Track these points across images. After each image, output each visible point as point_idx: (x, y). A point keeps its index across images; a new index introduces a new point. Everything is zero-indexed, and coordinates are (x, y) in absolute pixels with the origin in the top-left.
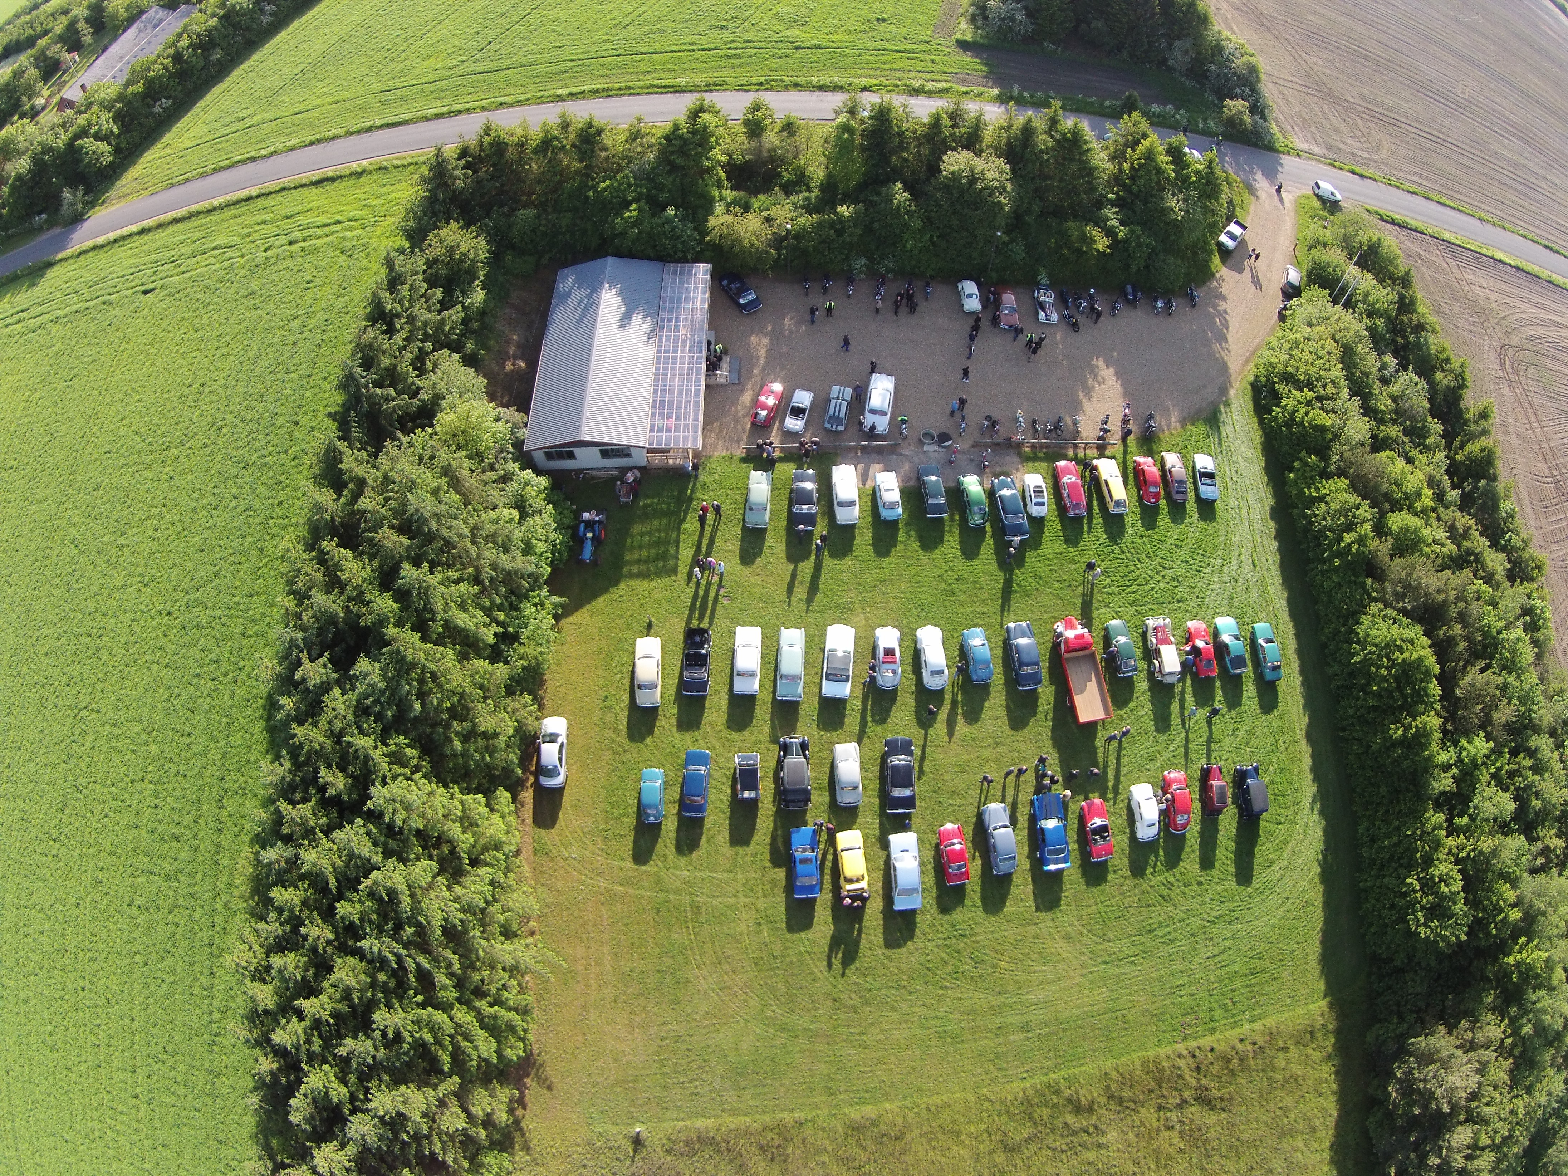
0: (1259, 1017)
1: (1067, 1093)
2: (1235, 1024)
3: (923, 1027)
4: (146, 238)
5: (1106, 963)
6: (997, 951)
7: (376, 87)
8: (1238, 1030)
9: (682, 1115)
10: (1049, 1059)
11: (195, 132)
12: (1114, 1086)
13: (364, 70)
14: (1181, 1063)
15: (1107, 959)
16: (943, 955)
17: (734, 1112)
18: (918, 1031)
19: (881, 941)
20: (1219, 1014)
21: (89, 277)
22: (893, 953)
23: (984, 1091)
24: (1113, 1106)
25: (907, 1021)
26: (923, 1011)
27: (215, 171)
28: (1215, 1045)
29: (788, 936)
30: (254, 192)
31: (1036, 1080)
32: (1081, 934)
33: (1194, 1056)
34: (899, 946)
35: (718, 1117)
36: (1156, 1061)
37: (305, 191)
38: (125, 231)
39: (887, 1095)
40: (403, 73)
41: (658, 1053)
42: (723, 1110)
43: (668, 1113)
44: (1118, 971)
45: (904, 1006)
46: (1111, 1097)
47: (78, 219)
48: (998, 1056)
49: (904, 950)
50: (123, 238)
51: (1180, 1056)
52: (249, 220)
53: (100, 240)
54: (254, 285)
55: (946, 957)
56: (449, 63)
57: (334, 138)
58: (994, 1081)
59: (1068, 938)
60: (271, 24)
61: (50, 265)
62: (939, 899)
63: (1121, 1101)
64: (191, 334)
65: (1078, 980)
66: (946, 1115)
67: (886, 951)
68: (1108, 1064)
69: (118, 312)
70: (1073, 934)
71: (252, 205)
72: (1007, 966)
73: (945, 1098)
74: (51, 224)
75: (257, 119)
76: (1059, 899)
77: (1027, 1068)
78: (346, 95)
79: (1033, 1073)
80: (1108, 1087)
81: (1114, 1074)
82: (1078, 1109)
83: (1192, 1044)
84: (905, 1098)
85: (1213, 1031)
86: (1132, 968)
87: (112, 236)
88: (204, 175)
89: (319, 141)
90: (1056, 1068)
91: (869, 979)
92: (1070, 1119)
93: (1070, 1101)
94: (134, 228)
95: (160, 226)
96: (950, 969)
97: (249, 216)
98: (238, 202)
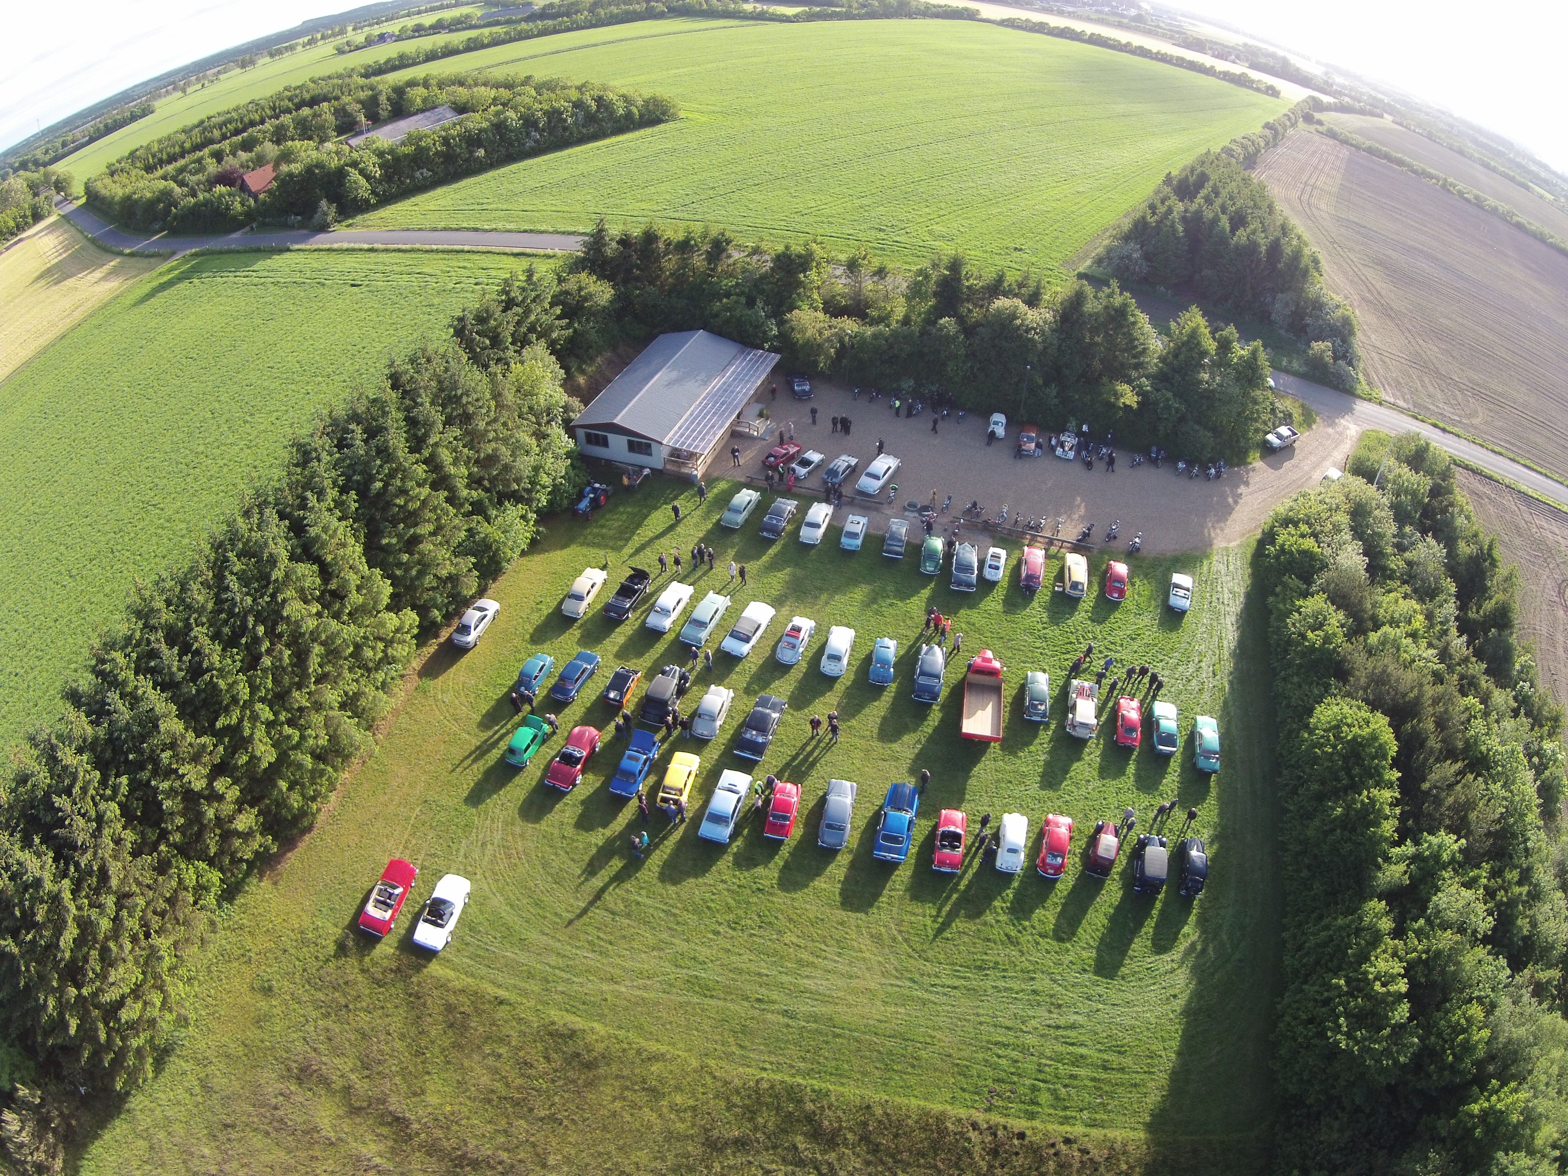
0: (1101, 1125)
1: (810, 1106)
2: (1065, 1120)
3: (675, 963)
4: (372, 255)
5: (914, 982)
6: (790, 920)
7: (592, 209)
8: (1068, 1128)
10: (804, 1059)
11: (442, 202)
12: (873, 1126)
13: (589, 197)
14: (973, 1135)
15: (917, 977)
16: (730, 900)
18: (666, 965)
20: (1044, 1098)
21: (315, 265)
23: (712, 1063)
24: (862, 1149)
25: (660, 950)
27: (445, 229)
28: (1028, 1133)
29: (573, 830)
30: (466, 248)
31: (778, 1077)
32: (894, 939)
33: (995, 1135)
36: (940, 1118)
37: (504, 257)
38: (357, 246)
39: (602, 1016)
40: (616, 206)
44: (926, 996)
45: (666, 933)
46: (864, 1138)
47: (323, 228)
48: (744, 1030)
50: (354, 250)
51: (975, 1126)
52: (456, 264)
53: (335, 246)
54: (436, 301)
56: (655, 208)
57: (542, 232)
58: (729, 1056)
59: (877, 939)
60: (532, 148)
61: (289, 250)
63: (875, 1149)
64: (374, 317)
66: (655, 1068)
68: (875, 1096)
69: (327, 291)
70: (885, 936)
71: (459, 256)
72: (795, 940)
73: (663, 1049)
74: (302, 226)
75: (493, 206)
77: (773, 1059)
78: (567, 209)
79: (778, 1069)
80: (865, 1124)
81: (879, 1111)
82: (816, 1134)
83: (996, 1118)
84: (620, 1028)
85: (1032, 1116)
87: (345, 245)
88: (435, 230)
89: (531, 231)
90: (808, 1073)
91: (643, 892)
92: (801, 1142)
93: (809, 1118)
94: (366, 246)
95: (386, 250)
96: (731, 917)
97: (455, 262)
98: (452, 251)
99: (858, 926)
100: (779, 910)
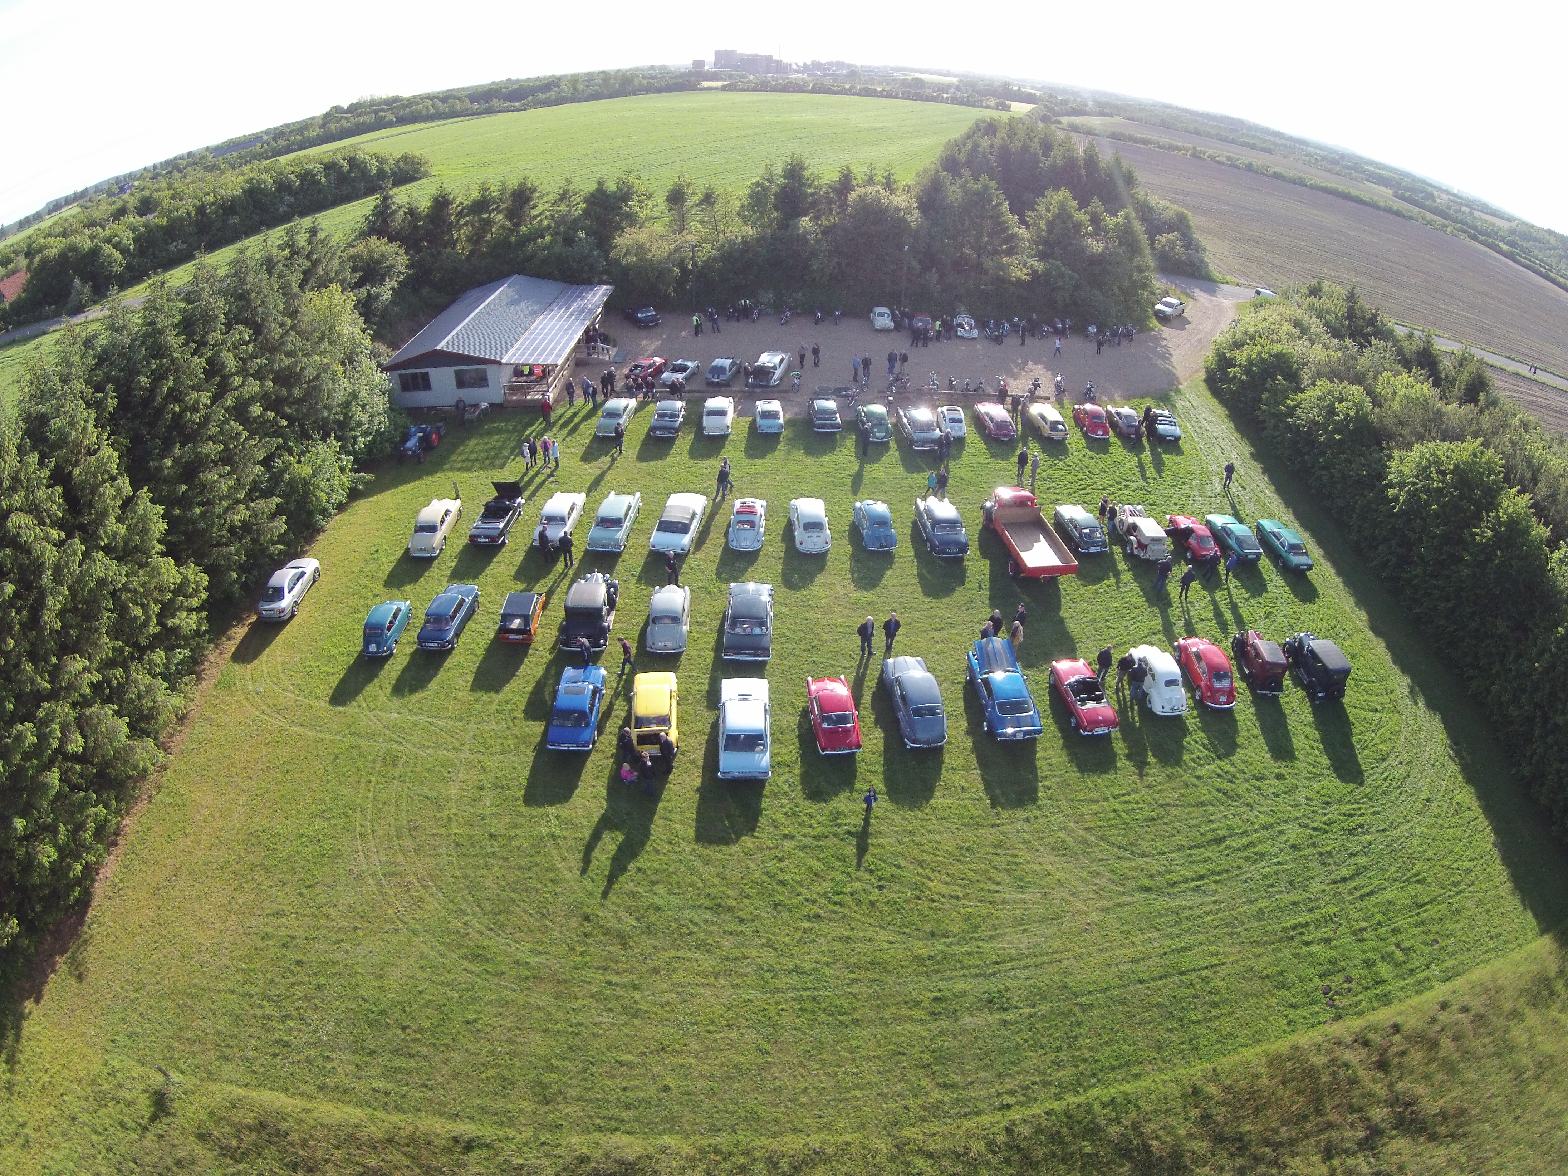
0: (1457, 972)
1: (1114, 1131)
3: (764, 987)
5: (1147, 889)
8: (1429, 994)
9: (248, 1078)
10: (1059, 1064)
12: (1220, 1114)
14: (1347, 1057)
15: (1147, 882)
16: (812, 862)
17: (342, 1093)
18: (751, 994)
19: (692, 833)
20: (1384, 970)
22: (716, 853)
23: (910, 1133)
24: (1221, 1156)
25: (729, 973)
26: (767, 957)
28: (1399, 1020)
29: (524, 810)
31: (1037, 1110)
32: (1085, 842)
33: (1368, 1043)
34: (726, 841)
35: (310, 1097)
36: (1297, 1057)
39: (672, 1119)
41: (248, 958)
42: (322, 1088)
43: (228, 1068)
44: (1173, 904)
45: (727, 943)
46: (1219, 1139)
48: (941, 1058)
49: (735, 848)
51: (1340, 1045)
55: (818, 866)
58: (935, 1110)
59: (1060, 848)
60: (286, 213)
62: (806, 778)
63: (1239, 1146)
65: (1095, 917)
67: (701, 850)
70: (1071, 842)
72: (943, 889)
73: (815, 1141)
76: (1035, 790)
77: (1012, 1084)
79: (1027, 1094)
80: (1206, 1118)
81: (1212, 1089)
83: (1356, 1023)
85: (1386, 1000)
86: (1198, 899)
90: (1078, 1084)
91: (660, 889)
93: (1123, 1149)
96: (827, 886)
99: (1025, 842)
100: (897, 854)
